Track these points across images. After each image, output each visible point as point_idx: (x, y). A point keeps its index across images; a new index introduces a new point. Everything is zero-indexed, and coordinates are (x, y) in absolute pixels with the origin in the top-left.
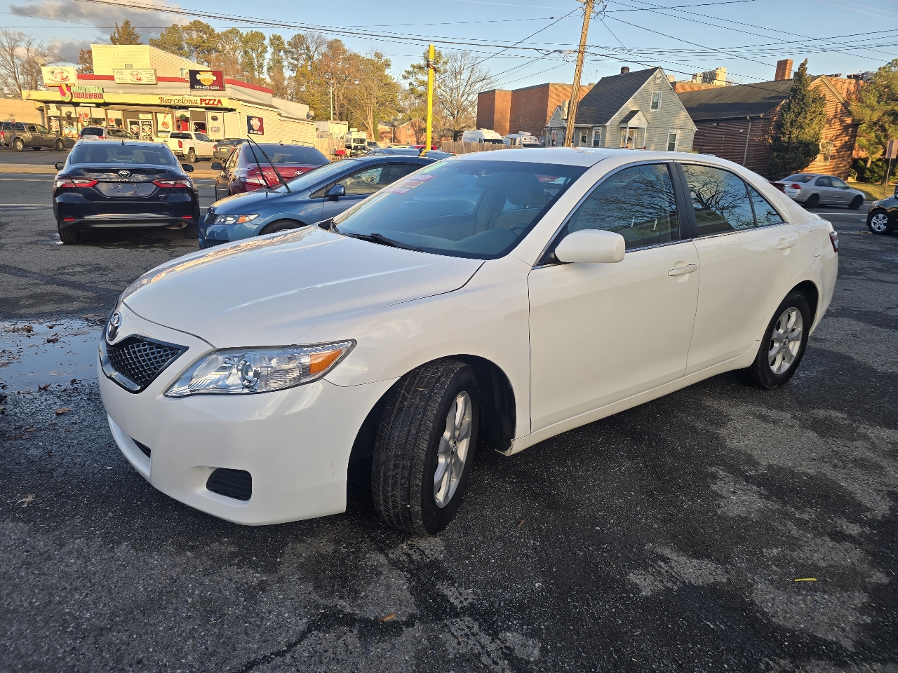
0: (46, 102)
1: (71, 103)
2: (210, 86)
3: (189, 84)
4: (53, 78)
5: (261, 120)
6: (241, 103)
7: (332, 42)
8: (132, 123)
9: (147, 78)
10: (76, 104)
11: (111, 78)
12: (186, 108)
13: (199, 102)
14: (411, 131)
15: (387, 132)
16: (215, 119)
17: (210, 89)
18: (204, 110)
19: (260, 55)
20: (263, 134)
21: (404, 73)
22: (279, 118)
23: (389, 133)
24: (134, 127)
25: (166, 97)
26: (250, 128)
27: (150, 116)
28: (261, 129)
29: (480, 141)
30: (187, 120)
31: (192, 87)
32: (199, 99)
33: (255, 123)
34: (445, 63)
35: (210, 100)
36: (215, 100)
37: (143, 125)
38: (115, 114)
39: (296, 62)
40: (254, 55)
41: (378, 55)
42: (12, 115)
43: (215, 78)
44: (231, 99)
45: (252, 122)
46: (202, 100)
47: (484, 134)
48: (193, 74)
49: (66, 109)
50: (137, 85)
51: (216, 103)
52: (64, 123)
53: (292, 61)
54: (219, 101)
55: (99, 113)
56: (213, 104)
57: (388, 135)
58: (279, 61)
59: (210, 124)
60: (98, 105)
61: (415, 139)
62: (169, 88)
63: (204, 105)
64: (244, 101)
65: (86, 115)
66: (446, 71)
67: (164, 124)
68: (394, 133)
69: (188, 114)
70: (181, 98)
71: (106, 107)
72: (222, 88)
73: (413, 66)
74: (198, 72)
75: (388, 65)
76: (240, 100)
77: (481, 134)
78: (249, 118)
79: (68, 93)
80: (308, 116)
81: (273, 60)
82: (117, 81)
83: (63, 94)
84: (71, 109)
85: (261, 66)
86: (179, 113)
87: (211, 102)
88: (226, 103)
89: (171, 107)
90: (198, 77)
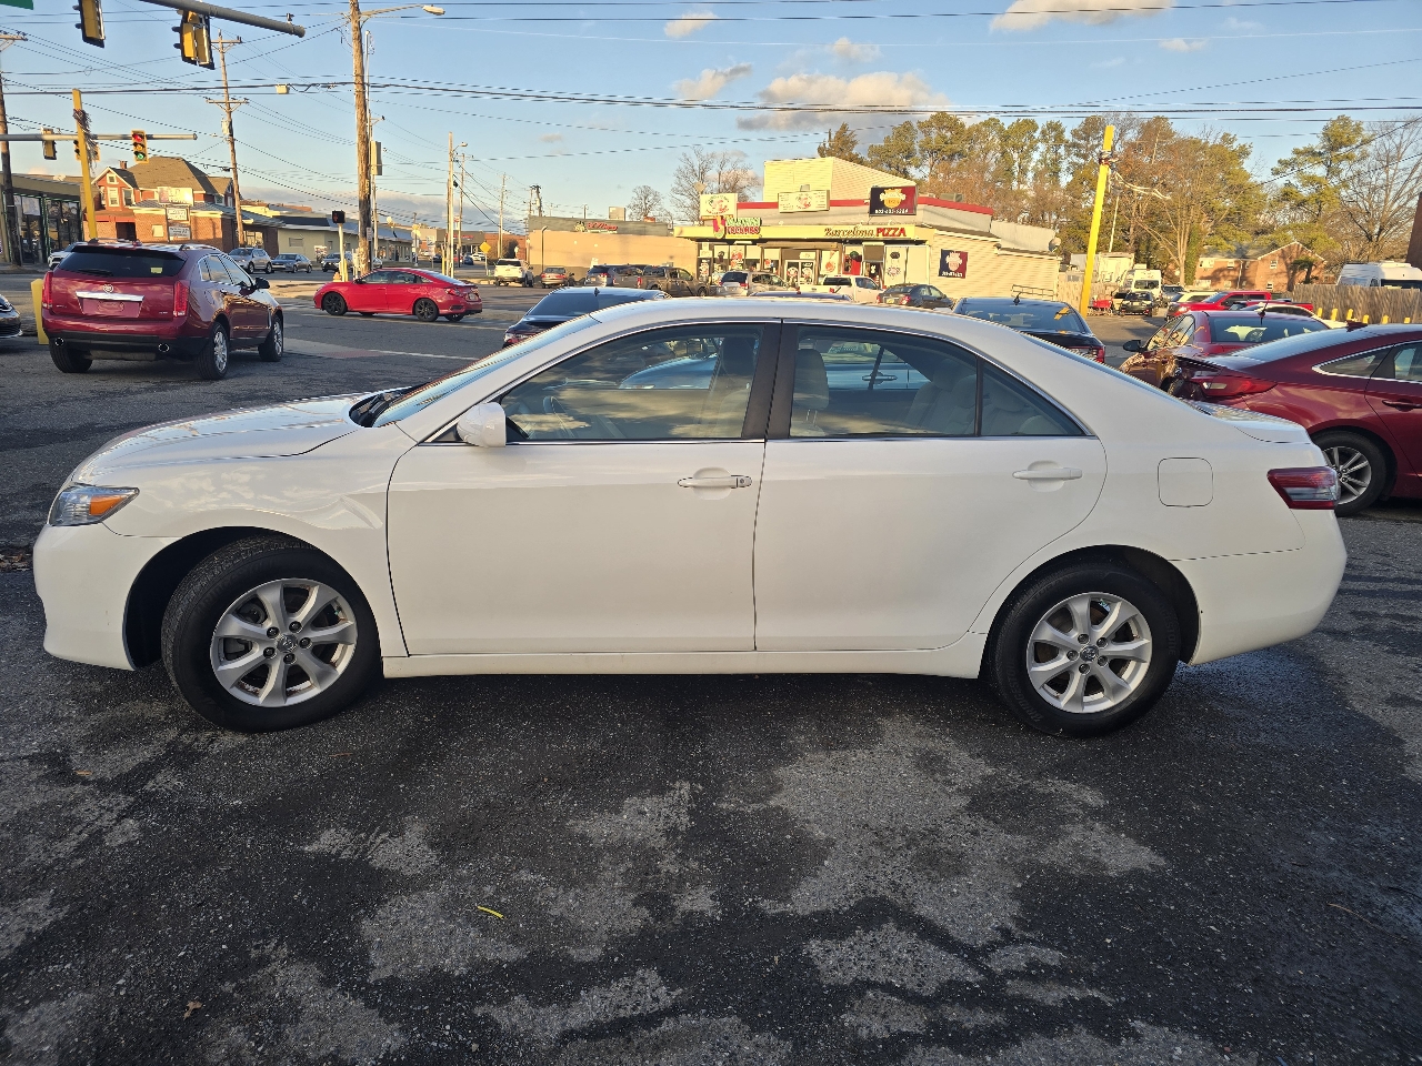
0: (700, 240)
1: (723, 240)
2: (896, 209)
3: (867, 208)
4: (710, 209)
5: (964, 256)
6: (936, 231)
7: (1149, 125)
8: (790, 265)
9: (817, 202)
10: (731, 242)
11: (775, 205)
12: (858, 242)
13: (875, 233)
14: (1279, 267)
15: (1228, 269)
16: (895, 256)
17: (895, 214)
18: (882, 244)
19: (1026, 156)
20: (964, 277)
21: (1276, 165)
22: (996, 250)
23: (1235, 269)
24: (792, 271)
25: (834, 228)
26: (944, 267)
27: (812, 255)
28: (962, 269)
29: (1374, 282)
30: (859, 259)
31: (872, 212)
32: (874, 228)
33: (953, 261)
34: (1366, 142)
35: (890, 229)
36: (896, 229)
37: (803, 267)
38: (773, 254)
39: (1082, 161)
40: (1016, 156)
41: (1227, 139)
42: (671, 257)
43: (903, 197)
44: (922, 226)
45: (948, 259)
46: (879, 230)
47: (1384, 270)
48: (876, 192)
49: (719, 249)
50: (806, 213)
51: (897, 233)
52: (716, 266)
53: (1075, 159)
54: (902, 230)
55: (754, 252)
56: (893, 235)
57: (1232, 273)
58: (1056, 162)
59: (889, 263)
60: (755, 242)
61: (1286, 281)
62: (842, 214)
63: (881, 236)
64: (940, 228)
65: (740, 255)
66: (1364, 157)
67: (829, 265)
68: (1244, 271)
69: (859, 250)
70: (852, 228)
71: (764, 245)
72: (912, 212)
73: (1297, 152)
74: (882, 190)
75: (1244, 152)
76: (934, 227)
77: (1378, 270)
78: (945, 253)
79: (722, 227)
80: (1051, 247)
81: (1043, 161)
82: (781, 209)
83: (716, 229)
84: (725, 248)
85: (1023, 171)
86: (849, 249)
87: (891, 233)
88: (911, 233)
89: (839, 241)
90: (882, 197)
